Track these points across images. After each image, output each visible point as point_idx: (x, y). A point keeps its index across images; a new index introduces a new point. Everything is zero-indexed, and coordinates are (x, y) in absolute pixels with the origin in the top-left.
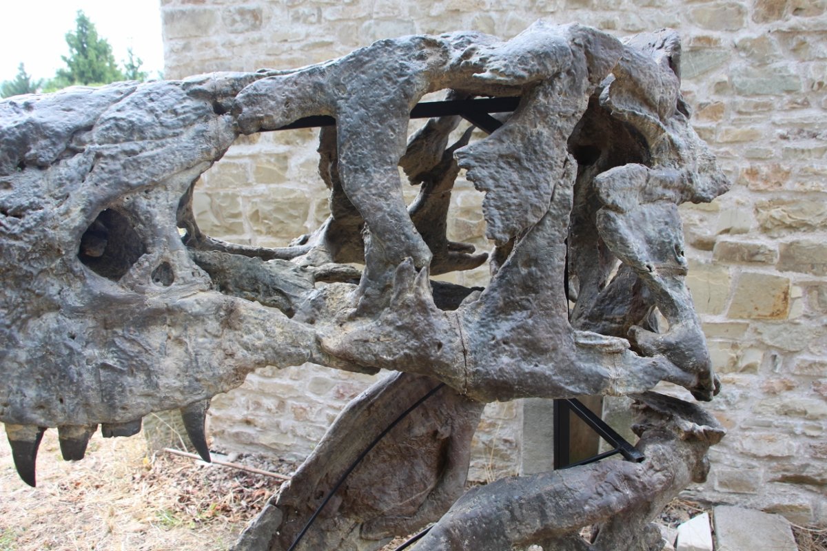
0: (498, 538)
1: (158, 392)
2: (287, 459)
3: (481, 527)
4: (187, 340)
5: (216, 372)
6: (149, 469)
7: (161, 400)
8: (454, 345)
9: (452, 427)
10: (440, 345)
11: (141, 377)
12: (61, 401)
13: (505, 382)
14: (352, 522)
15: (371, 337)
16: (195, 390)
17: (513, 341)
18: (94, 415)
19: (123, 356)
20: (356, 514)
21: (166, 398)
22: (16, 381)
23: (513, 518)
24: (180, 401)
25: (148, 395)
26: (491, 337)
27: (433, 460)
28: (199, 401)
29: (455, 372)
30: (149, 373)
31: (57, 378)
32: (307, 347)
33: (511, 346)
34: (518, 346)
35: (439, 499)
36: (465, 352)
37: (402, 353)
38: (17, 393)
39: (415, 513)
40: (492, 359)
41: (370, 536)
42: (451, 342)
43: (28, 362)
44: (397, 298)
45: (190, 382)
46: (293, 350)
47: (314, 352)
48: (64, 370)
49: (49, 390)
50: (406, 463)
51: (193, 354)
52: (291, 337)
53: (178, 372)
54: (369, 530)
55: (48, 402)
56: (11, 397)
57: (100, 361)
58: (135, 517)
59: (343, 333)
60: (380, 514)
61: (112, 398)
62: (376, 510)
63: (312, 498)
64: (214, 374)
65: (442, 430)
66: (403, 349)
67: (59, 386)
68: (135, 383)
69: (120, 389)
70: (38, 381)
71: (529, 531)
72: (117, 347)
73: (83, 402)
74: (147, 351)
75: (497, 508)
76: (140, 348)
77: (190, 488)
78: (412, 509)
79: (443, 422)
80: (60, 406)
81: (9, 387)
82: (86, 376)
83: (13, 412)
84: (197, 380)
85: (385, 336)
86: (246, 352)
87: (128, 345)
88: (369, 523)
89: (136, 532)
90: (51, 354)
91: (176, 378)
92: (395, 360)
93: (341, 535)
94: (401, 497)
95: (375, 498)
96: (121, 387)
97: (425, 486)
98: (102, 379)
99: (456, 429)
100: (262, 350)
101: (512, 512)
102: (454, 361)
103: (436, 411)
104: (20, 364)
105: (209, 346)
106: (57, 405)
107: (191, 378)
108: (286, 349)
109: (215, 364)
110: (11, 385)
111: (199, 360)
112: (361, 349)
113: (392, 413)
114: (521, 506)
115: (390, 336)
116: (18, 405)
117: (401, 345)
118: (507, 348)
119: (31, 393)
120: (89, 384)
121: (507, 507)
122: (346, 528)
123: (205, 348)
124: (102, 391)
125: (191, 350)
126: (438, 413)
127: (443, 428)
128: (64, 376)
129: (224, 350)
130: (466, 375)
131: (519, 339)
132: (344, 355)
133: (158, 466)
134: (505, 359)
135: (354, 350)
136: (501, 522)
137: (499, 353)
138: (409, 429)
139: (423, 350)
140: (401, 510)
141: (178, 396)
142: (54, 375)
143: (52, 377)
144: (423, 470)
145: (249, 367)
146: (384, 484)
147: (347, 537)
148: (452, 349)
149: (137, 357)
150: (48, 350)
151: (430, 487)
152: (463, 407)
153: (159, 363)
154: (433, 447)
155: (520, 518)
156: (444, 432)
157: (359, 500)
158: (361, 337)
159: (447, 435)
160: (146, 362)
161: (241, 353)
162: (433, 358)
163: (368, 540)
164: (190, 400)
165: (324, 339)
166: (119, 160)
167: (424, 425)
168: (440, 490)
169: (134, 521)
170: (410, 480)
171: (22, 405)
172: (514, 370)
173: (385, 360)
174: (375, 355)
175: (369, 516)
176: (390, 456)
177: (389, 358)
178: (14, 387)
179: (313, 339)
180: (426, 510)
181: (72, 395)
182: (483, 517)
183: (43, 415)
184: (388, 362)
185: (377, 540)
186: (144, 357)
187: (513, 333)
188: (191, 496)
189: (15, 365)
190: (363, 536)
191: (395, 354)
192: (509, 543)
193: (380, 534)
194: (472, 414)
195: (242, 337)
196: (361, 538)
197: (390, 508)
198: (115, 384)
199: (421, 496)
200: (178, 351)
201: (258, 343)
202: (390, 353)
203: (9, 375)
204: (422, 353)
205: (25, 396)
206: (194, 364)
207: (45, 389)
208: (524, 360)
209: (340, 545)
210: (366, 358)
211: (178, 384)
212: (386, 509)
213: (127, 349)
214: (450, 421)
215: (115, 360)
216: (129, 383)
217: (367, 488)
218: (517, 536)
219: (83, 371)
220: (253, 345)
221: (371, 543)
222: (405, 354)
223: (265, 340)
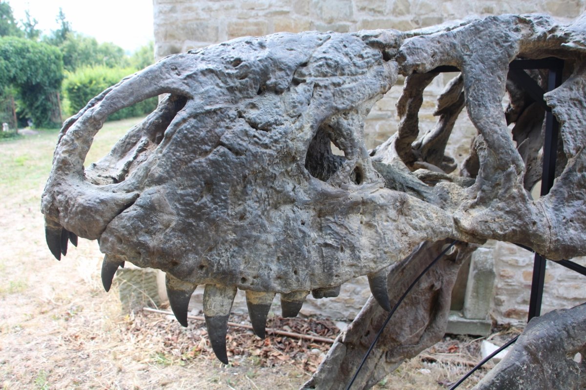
0: (559, 350)
1: (359, 263)
2: (237, 313)
3: (549, 343)
4: (376, 224)
5: (397, 246)
6: (131, 324)
7: (361, 268)
8: (543, 223)
9: (442, 282)
10: (534, 223)
11: (348, 252)
12: (296, 272)
13: (574, 247)
14: (381, 351)
15: (489, 219)
16: (384, 260)
17: (576, 220)
18: (315, 282)
19: (338, 237)
20: (385, 345)
21: (365, 266)
22: (264, 259)
23: (569, 336)
24: (373, 269)
25: (351, 266)
26: (562, 217)
27: (427, 306)
28: (385, 268)
29: (544, 241)
30: (353, 248)
31: (294, 255)
32: (450, 226)
33: (574, 223)
34: (578, 223)
35: (433, 332)
36: (550, 227)
37: (510, 229)
38: (265, 268)
39: (418, 343)
40: (565, 232)
41: (393, 360)
42: (541, 221)
43: (276, 244)
44: (505, 192)
45: (381, 254)
46: (443, 229)
47: (454, 230)
48: (300, 250)
49: (287, 265)
50: (413, 308)
51: (382, 234)
52: (442, 220)
53: (371, 247)
54: (392, 355)
55: (286, 273)
56: (261, 271)
57: (321, 241)
58: (134, 359)
59: (470, 216)
60: (399, 344)
61: (331, 268)
62: (397, 342)
63: (364, 336)
64: (396, 248)
65: (436, 284)
66: (511, 226)
67: (296, 261)
68: (345, 256)
69: (336, 262)
70: (278, 259)
71: (580, 344)
72: (333, 230)
73: (310, 273)
74: (350, 233)
75: (558, 330)
76: (346, 231)
77: (170, 336)
78: (417, 339)
79: (437, 278)
80: (295, 277)
81: (260, 263)
82: (313, 253)
83: (262, 282)
84: (385, 253)
85: (498, 218)
86: (415, 231)
87: (339, 228)
88: (392, 351)
89: (139, 370)
90: (290, 237)
91: (370, 252)
92: (506, 234)
93: (376, 360)
94: (411, 331)
95: (397, 334)
96: (337, 260)
97: (424, 324)
98: (324, 255)
99: (444, 283)
100: (425, 229)
101: (568, 332)
102: (544, 233)
103: (433, 271)
104: (269, 246)
105: (391, 228)
106: (292, 276)
107: (382, 252)
108: (439, 228)
109: (395, 240)
110: (261, 262)
111: (386, 238)
112: (483, 227)
113: (411, 274)
114: (574, 328)
115: (501, 218)
116: (266, 277)
117: (509, 224)
118: (573, 224)
119: (274, 267)
120: (315, 259)
121: (565, 329)
122: (378, 355)
123: (389, 229)
124: (324, 263)
125: (380, 231)
126: (435, 273)
127: (437, 283)
128: (300, 253)
129: (401, 230)
130: (550, 243)
131: (579, 219)
132: (473, 231)
133: (138, 321)
134: (572, 231)
135: (479, 228)
136: (561, 339)
137: (568, 227)
138: (419, 286)
139: (525, 227)
140: (411, 341)
141: (372, 265)
142: (292, 253)
143: (290, 255)
144: (422, 313)
145: (417, 242)
146: (402, 323)
147: (378, 362)
148: (543, 226)
149: (345, 237)
150: (289, 234)
151: (427, 324)
152: (449, 268)
153: (359, 241)
154: (428, 296)
155: (574, 336)
156: (438, 285)
157: (389, 335)
158: (483, 219)
159: (438, 288)
160: (351, 241)
161: (412, 232)
162: (531, 232)
163: (391, 363)
164: (380, 267)
165: (461, 220)
166: (330, 89)
167: (427, 281)
168: (434, 325)
169: (134, 362)
170: (416, 320)
171: (269, 277)
172: (578, 239)
173: (499, 234)
174: (493, 231)
175: (392, 346)
176: (406, 304)
177: (501, 233)
178: (263, 264)
179: (453, 221)
180: (425, 340)
181: (304, 268)
182: (550, 336)
183: (280, 284)
184: (500, 235)
185: (395, 363)
186: (349, 237)
187: (575, 215)
188: (173, 342)
189: (265, 247)
190: (388, 360)
191: (505, 230)
192: (566, 352)
193: (398, 358)
194: (454, 272)
195: (411, 220)
196: (386, 362)
197: (405, 340)
198: (333, 258)
199: (422, 330)
200: (370, 232)
201: (423, 225)
202: (502, 229)
203: (260, 254)
204: (524, 229)
205: (271, 270)
206: (383, 241)
207: (284, 264)
208: (582, 232)
209: (375, 367)
210: (486, 233)
211: (372, 256)
212: (403, 341)
213: (340, 232)
214: (441, 278)
215: (333, 240)
216: (341, 257)
217: (393, 326)
218: (571, 348)
219: (311, 249)
220: (420, 226)
221: (392, 365)
222: (513, 230)
223: (427, 222)
